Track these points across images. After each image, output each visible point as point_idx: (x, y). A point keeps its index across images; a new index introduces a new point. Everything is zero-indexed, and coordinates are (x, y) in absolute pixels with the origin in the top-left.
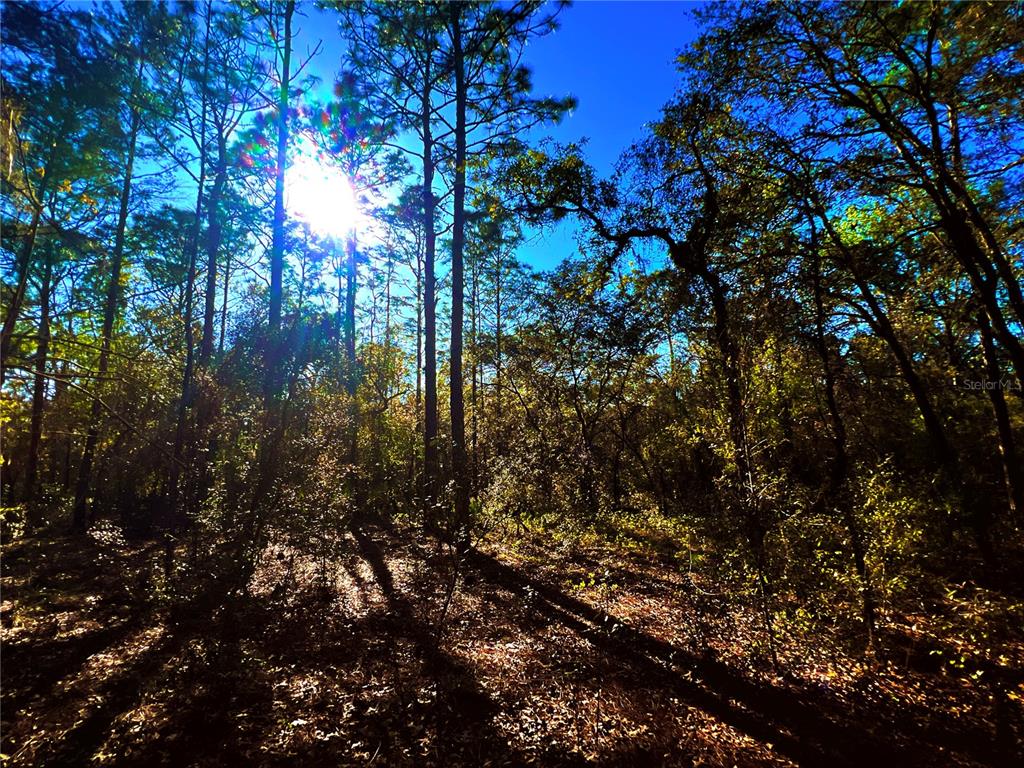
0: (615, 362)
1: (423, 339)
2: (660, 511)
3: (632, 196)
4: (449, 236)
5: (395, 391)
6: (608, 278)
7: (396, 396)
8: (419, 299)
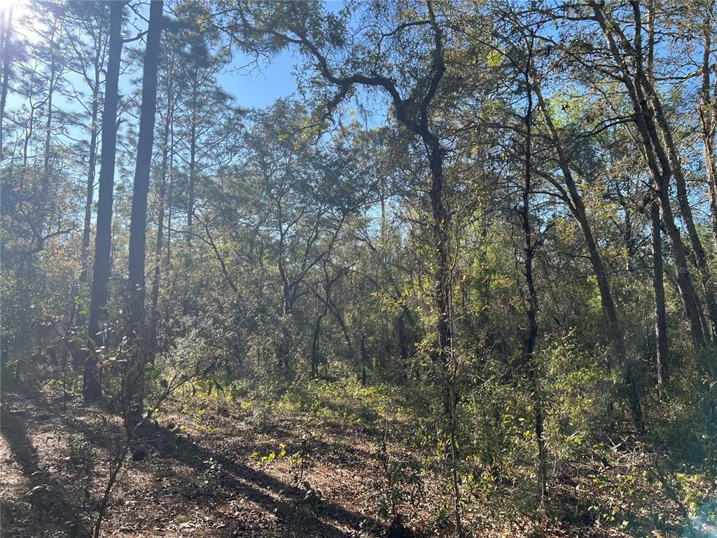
0: (325, 221)
1: (98, 168)
2: (359, 378)
3: (359, 39)
4: (141, 45)
5: (55, 230)
6: (326, 126)
7: (52, 235)
8: (95, 118)
